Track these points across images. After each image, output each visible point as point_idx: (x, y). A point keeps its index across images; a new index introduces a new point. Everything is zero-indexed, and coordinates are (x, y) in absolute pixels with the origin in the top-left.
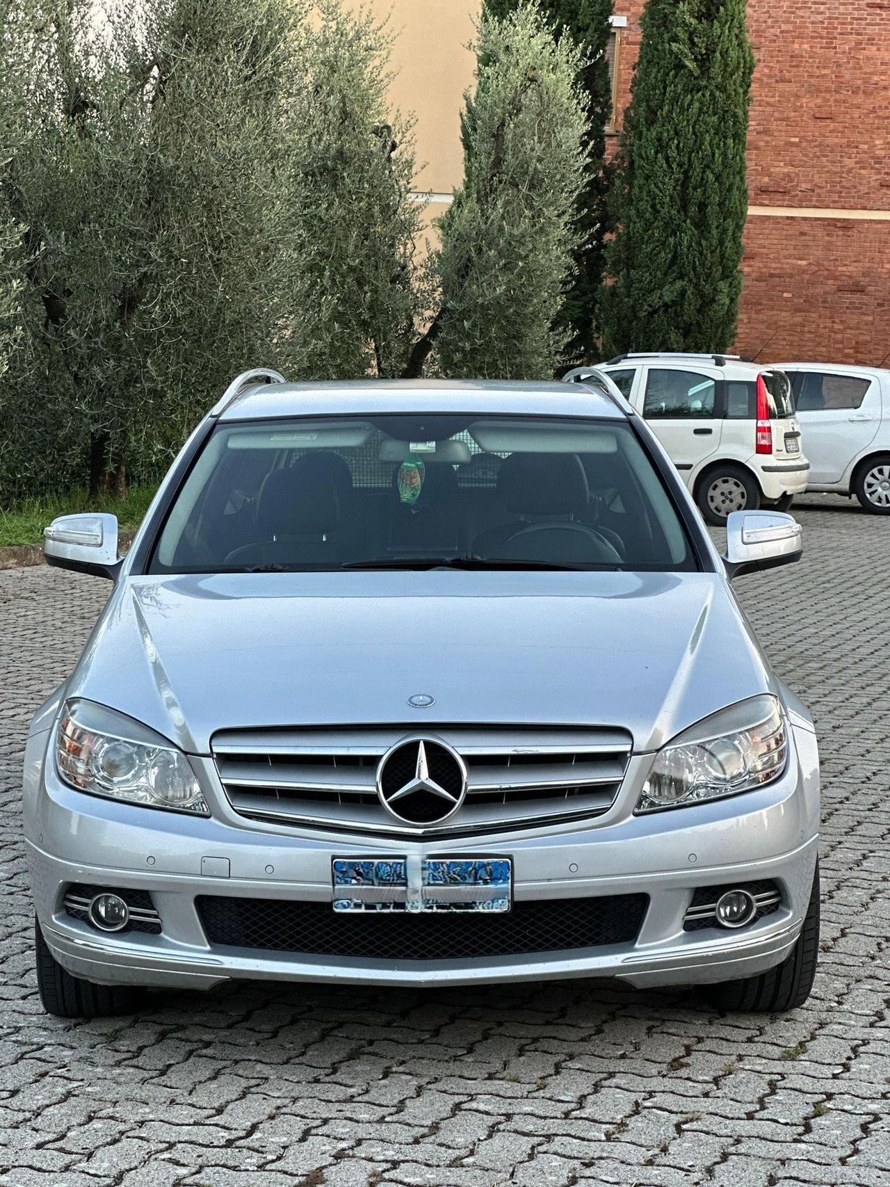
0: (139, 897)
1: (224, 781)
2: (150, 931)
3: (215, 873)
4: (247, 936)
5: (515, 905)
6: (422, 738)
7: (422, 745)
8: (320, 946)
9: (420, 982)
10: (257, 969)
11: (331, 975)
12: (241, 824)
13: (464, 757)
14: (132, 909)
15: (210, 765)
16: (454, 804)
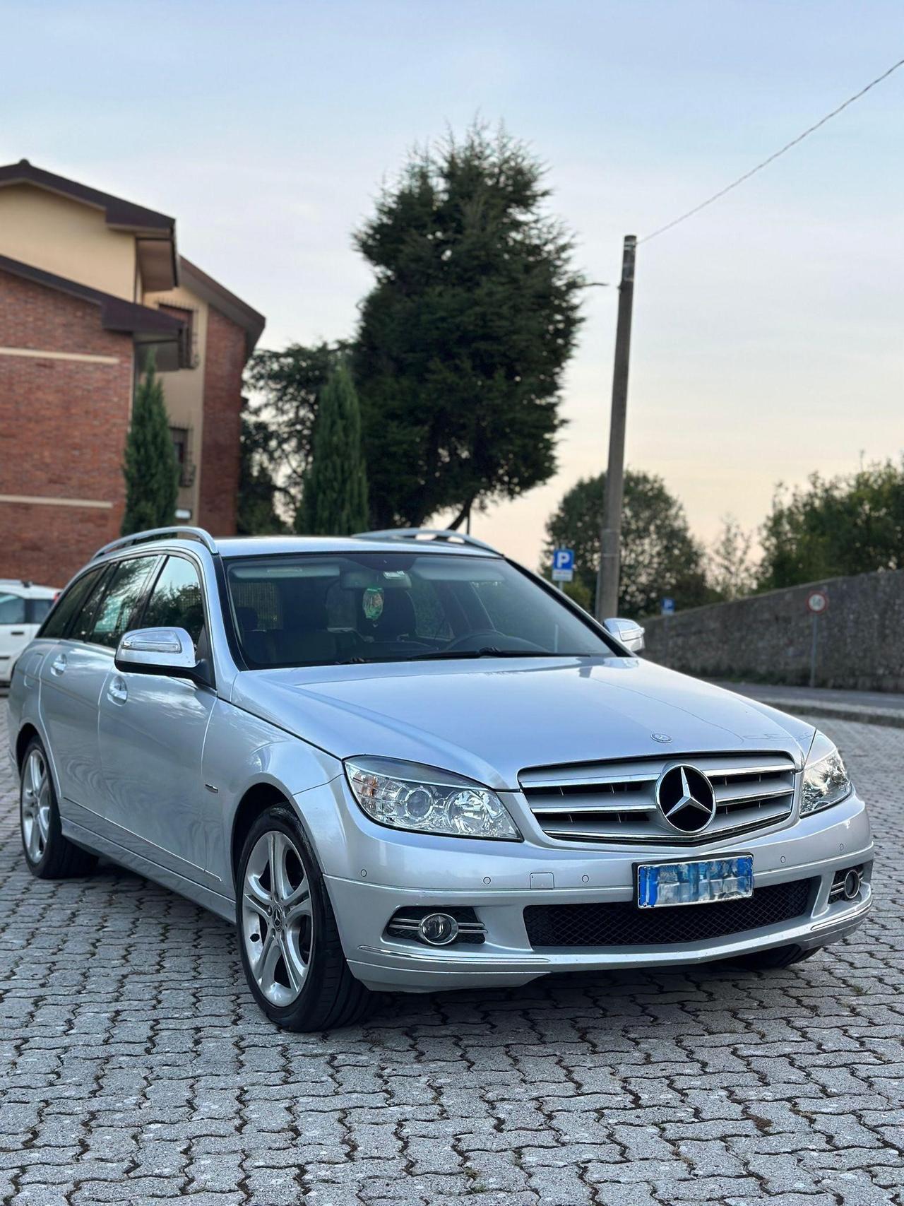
0: (465, 913)
1: (534, 811)
2: (475, 941)
3: (542, 886)
4: (558, 937)
5: (756, 891)
6: (681, 764)
7: (682, 770)
8: (614, 939)
9: (697, 959)
10: (577, 962)
11: (634, 960)
12: (550, 843)
13: (711, 778)
14: (460, 924)
15: (520, 798)
16: (709, 815)
